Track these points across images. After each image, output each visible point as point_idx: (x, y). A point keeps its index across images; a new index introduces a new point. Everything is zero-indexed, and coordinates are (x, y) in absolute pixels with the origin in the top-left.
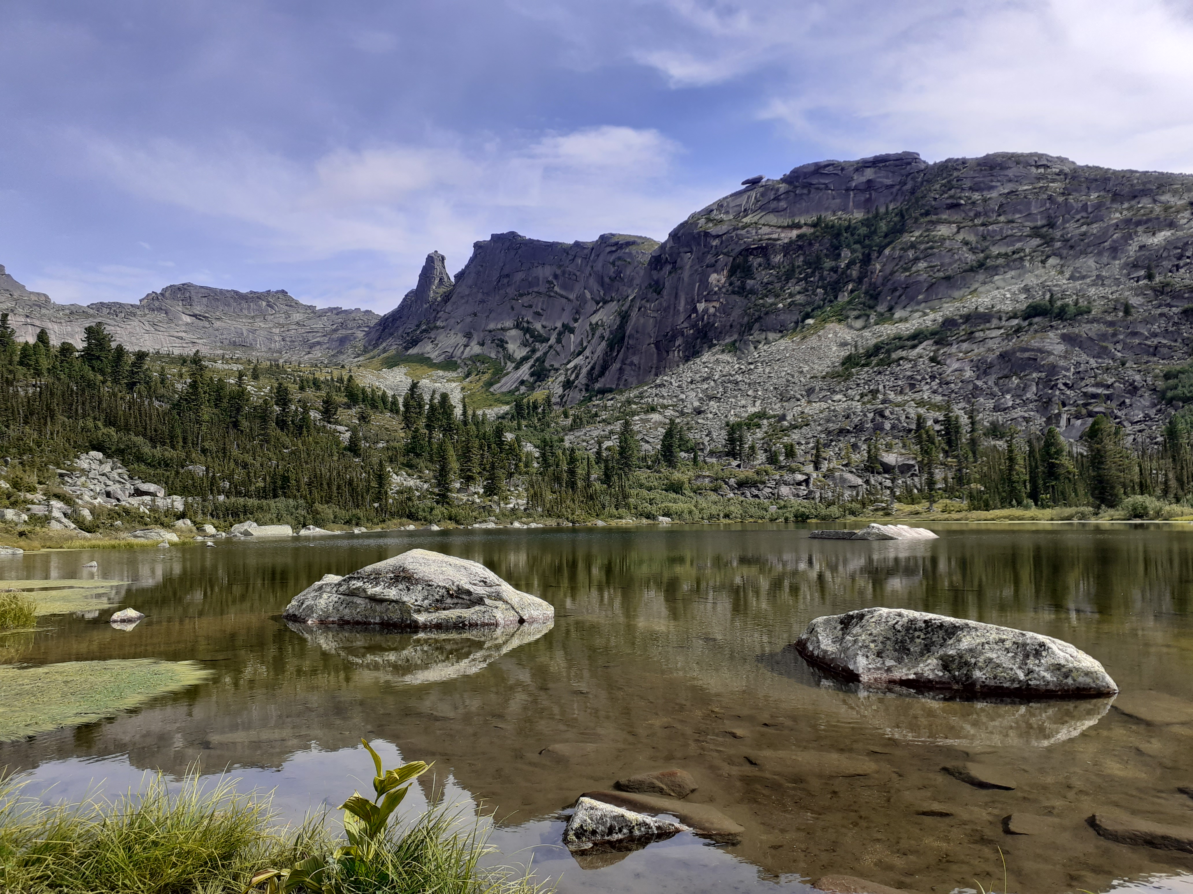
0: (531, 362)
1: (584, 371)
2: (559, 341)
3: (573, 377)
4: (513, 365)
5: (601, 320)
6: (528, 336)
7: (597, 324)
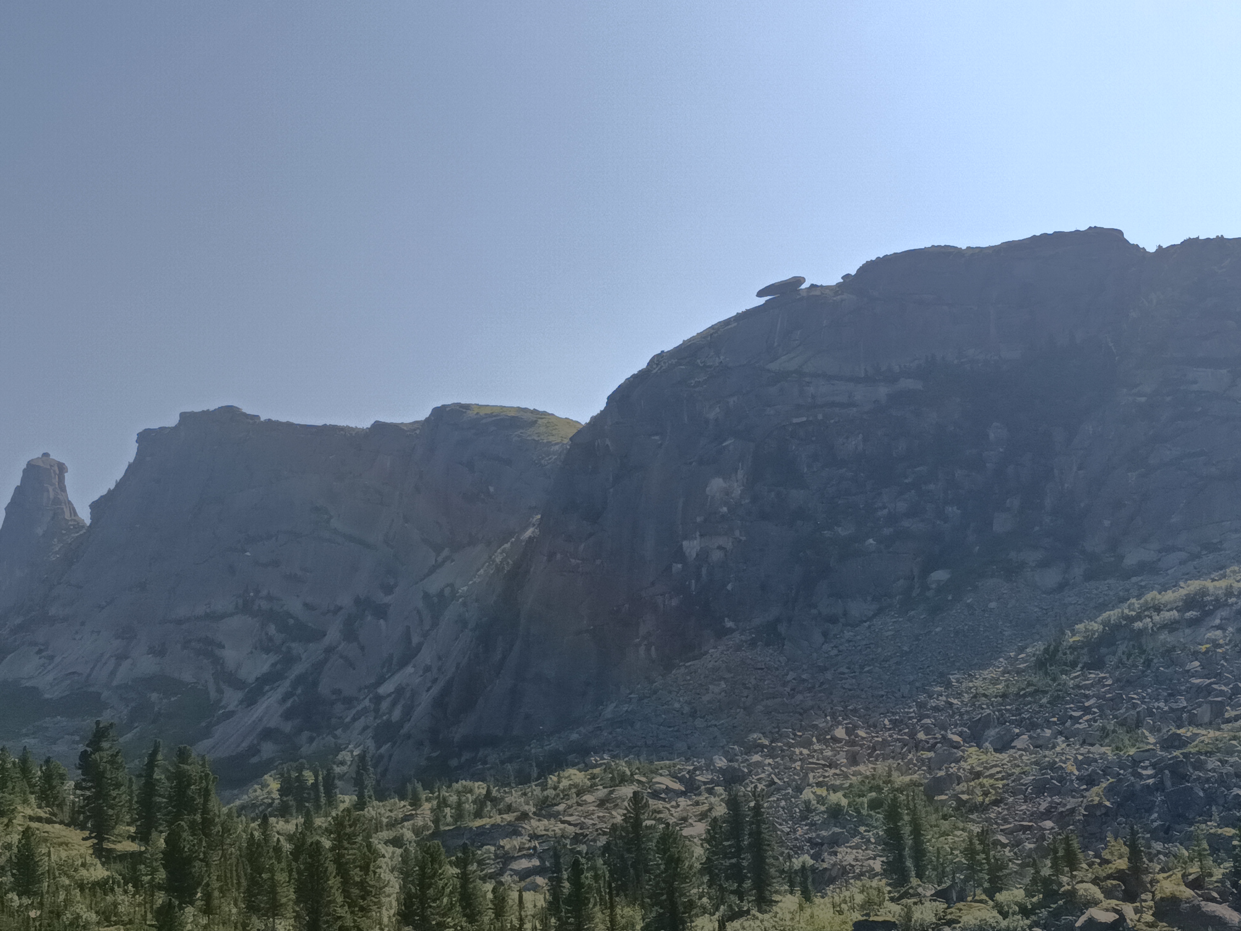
0: (285, 686)
1: (425, 700)
2: (350, 634)
3: (396, 715)
4: (240, 695)
5: (452, 585)
6: (272, 629)
7: (441, 594)
